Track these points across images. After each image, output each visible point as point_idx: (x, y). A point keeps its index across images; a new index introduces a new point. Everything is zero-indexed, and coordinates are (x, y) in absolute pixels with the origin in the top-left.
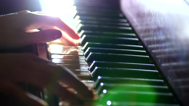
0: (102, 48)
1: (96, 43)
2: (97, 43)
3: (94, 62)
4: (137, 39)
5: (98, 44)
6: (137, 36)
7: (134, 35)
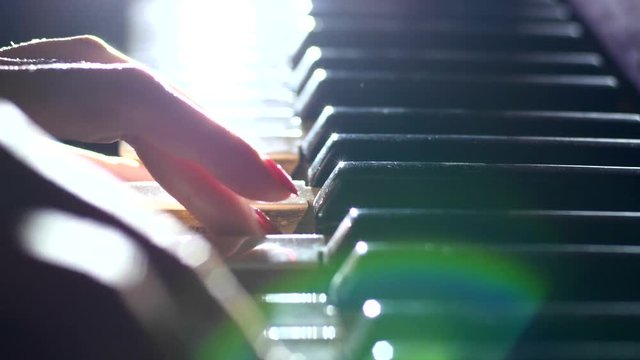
0: (409, 136)
1: (375, 110)
2: (386, 111)
3: (354, 212)
4: (610, 82)
5: (389, 116)
6: (610, 66)
7: (593, 60)
